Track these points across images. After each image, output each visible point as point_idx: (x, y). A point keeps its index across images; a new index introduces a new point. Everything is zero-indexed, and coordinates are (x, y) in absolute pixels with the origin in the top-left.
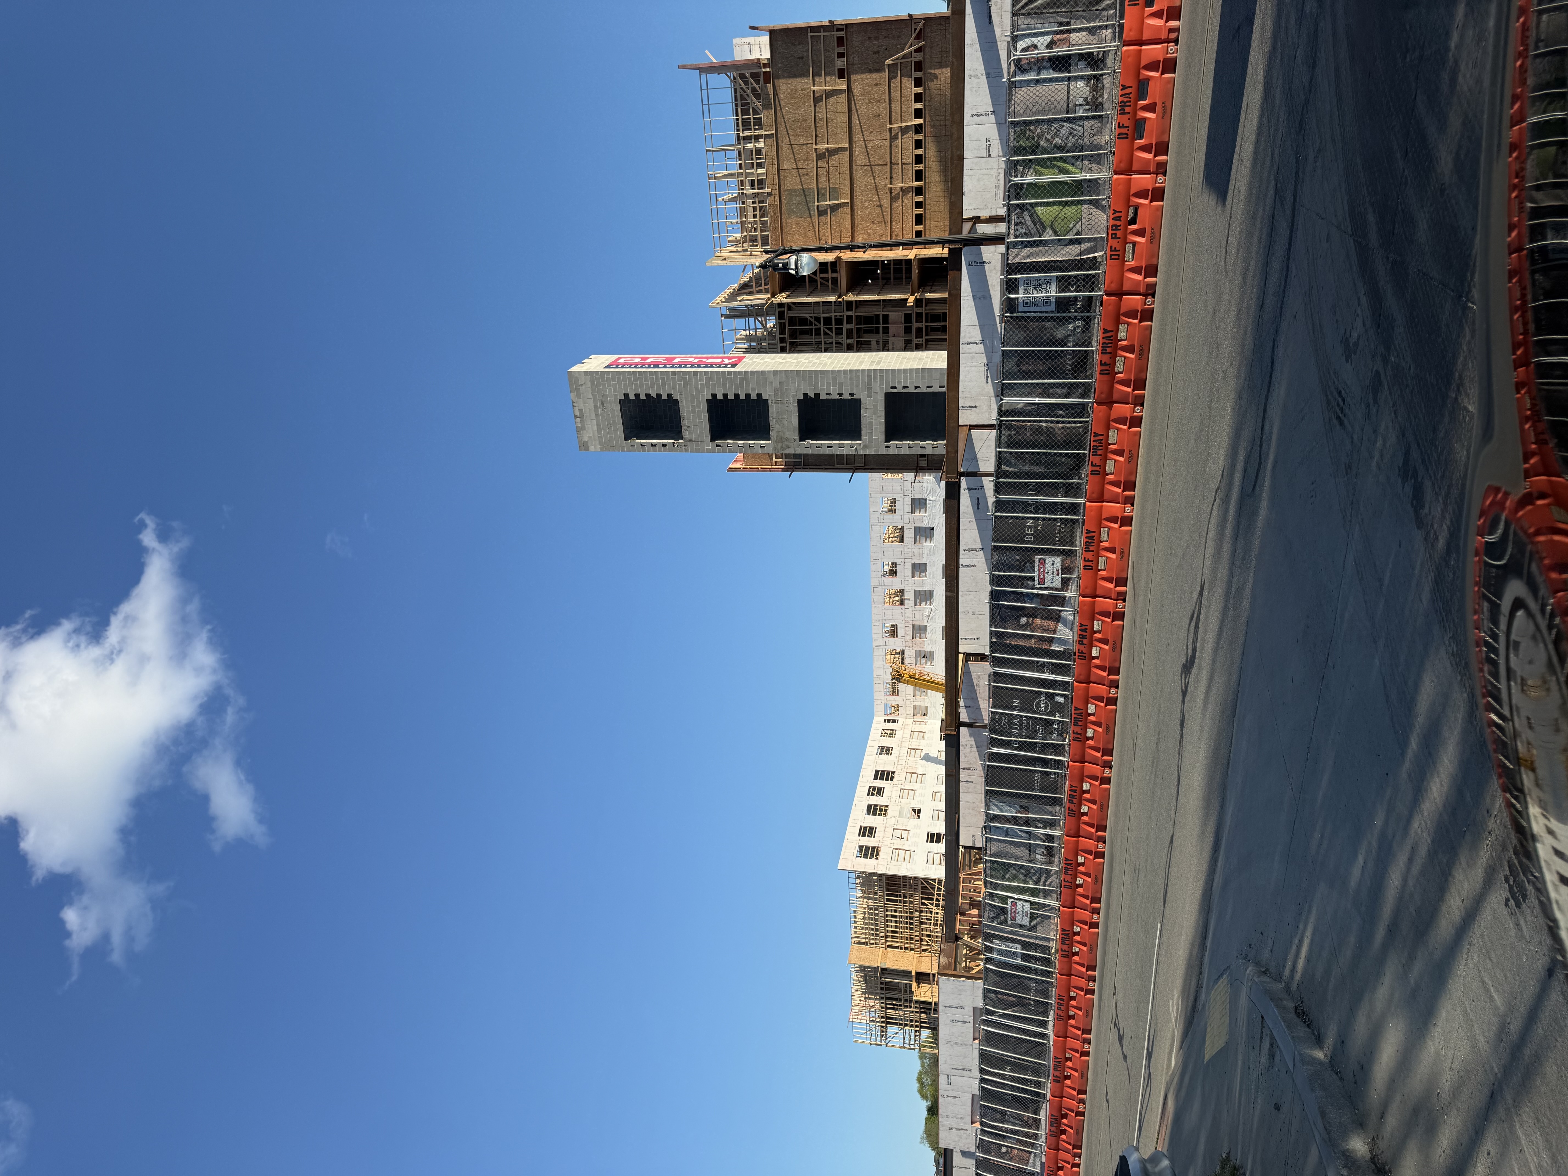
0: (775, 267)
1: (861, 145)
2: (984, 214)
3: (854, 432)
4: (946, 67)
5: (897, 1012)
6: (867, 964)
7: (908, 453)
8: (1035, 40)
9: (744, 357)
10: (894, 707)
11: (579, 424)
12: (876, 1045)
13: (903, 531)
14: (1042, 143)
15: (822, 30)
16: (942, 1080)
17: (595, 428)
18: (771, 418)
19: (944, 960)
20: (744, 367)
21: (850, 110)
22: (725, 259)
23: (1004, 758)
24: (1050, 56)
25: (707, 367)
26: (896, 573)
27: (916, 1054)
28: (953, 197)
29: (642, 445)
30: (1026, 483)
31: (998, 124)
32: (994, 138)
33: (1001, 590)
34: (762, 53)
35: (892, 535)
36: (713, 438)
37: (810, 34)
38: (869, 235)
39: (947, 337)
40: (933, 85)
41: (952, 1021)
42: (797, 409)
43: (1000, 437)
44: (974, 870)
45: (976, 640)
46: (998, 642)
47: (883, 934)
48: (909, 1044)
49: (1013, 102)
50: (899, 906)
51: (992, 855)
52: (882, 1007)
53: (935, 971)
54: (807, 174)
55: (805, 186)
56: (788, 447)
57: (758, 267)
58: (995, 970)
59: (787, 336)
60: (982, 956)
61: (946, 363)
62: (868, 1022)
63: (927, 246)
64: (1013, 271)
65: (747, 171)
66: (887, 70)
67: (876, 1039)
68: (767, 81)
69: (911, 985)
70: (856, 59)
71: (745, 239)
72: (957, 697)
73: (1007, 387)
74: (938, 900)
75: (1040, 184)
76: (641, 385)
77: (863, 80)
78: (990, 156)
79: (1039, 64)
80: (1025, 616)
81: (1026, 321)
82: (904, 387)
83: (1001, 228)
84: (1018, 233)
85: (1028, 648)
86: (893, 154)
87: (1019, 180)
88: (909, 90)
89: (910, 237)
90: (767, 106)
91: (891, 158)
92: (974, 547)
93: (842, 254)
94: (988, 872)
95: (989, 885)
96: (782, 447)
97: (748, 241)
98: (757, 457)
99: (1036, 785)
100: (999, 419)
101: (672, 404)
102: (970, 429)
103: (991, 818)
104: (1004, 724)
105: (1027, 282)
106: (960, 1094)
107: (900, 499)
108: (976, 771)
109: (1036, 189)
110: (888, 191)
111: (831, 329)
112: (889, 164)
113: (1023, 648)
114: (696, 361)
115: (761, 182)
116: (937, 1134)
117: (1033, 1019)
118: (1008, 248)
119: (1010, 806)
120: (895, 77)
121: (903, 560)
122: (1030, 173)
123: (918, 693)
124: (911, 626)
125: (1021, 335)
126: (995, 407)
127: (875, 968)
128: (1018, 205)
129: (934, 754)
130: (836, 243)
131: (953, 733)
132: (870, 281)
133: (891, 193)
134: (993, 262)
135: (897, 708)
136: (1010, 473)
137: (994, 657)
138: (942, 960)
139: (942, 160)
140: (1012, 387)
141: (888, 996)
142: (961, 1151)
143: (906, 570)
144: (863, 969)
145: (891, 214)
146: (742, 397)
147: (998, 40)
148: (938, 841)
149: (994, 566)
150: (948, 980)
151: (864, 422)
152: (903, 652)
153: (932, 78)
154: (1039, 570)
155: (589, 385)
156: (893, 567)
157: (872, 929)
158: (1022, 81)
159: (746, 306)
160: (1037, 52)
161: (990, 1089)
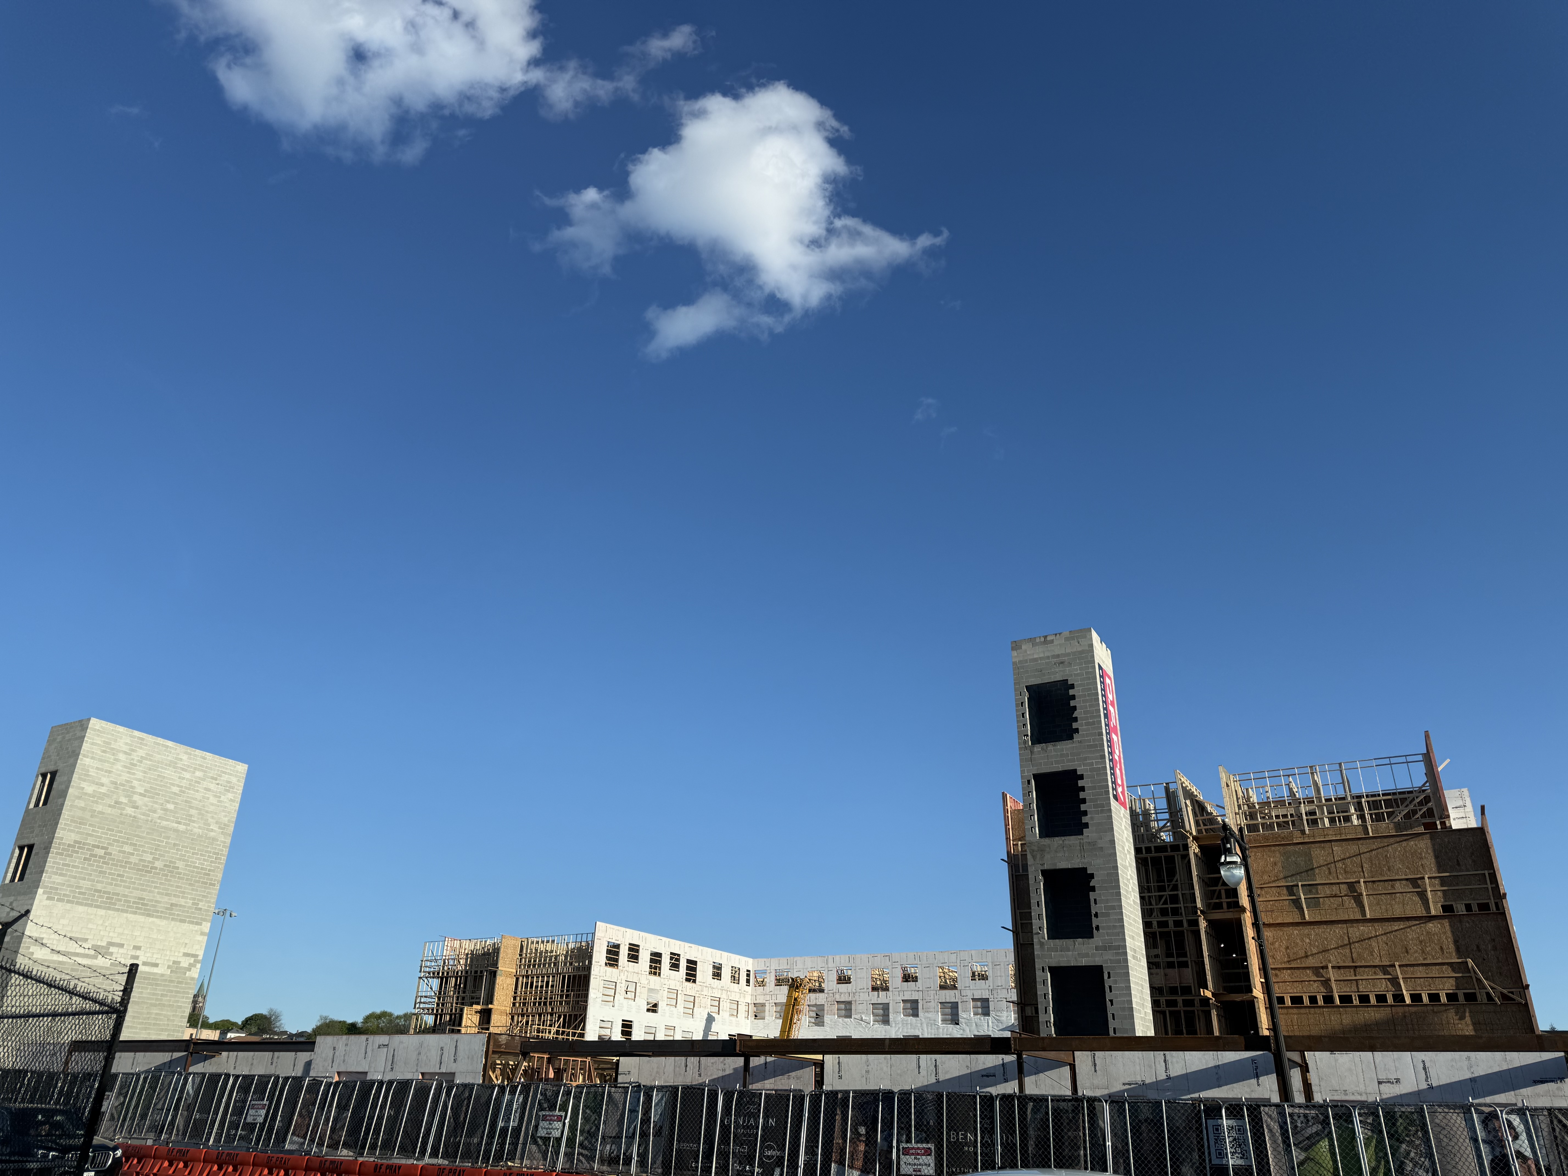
0: (1226, 840)
1: (1371, 933)
2: (1313, 1077)
3: (1055, 933)
4: (1475, 1030)
5: (452, 989)
6: (501, 955)
7: (1038, 993)
8: (1523, 1136)
9: (1126, 808)
10: (763, 982)
11: (1038, 640)
12: (421, 967)
13: (952, 989)
14: (1404, 1146)
15: (1494, 886)
16: (383, 1039)
17: (1036, 656)
18: (1063, 838)
19: (503, 1039)
20: (1116, 808)
21: (1408, 919)
22: (1228, 786)
23: (713, 1108)
24: (1508, 1156)
25: (1111, 769)
26: (907, 981)
27: (410, 1010)
28: (1327, 1039)
29: (1022, 703)
30: (1015, 1132)
31: (1419, 1093)
32: (1401, 1088)
33: (894, 1104)
34: (1457, 820)
35: (947, 977)
36: (1035, 776)
37: (1486, 872)
38: (1272, 944)
39: (1170, 1036)
40: (1451, 1014)
41: (442, 1049)
42: (1077, 866)
43: (1064, 1100)
44: (594, 1074)
45: (838, 1075)
46: (837, 1100)
47: (530, 973)
48: (420, 1003)
49: (1446, 1110)
50: (558, 990)
51: (609, 1093)
52: (457, 972)
53: (492, 1030)
54: (1330, 873)
55: (1317, 871)
56: (1034, 857)
57: (1223, 821)
58: (492, 1097)
59: (1154, 854)
60: (506, 1083)
61: (1141, 1035)
62: (444, 958)
63: (1268, 1010)
64: (1252, 1113)
65: (1325, 808)
66: (1460, 960)
67: (426, 967)
68: (1427, 826)
69: (478, 1004)
70: (1467, 925)
71: (1251, 806)
72: (776, 1053)
73: (1120, 1107)
74: (563, 1032)
75: (1355, 1144)
76: (1084, 701)
77: (1445, 933)
78: (1380, 1083)
79: (1496, 1142)
80: (867, 1132)
81: (1197, 1128)
82: (1110, 987)
83: (1299, 1098)
84: (1296, 1118)
85: (832, 1135)
86: (1367, 970)
87: (1357, 1119)
88: (1441, 987)
89: (1277, 991)
90: (1398, 826)
91: (1361, 967)
92: (940, 1071)
93: (1248, 914)
94: (593, 1090)
95: (578, 1090)
96: (1033, 851)
97: (1251, 810)
98: (1021, 824)
99: (685, 1146)
100: (1084, 1098)
101: (1068, 733)
102: (1070, 1064)
103: (648, 1091)
104: (748, 1108)
105: (1241, 1130)
106: (368, 1059)
107: (987, 985)
108: (697, 1075)
109: (1348, 1138)
110: (1324, 964)
111: (1165, 903)
112: (1354, 964)
113: (832, 1129)
114: (1116, 757)
115: (1314, 822)
116: (329, 1034)
117: (441, 1140)
118: (1277, 1106)
119: (661, 1114)
120: (1454, 970)
121: (921, 989)
122: (1366, 1131)
123: (779, 1008)
124: (850, 999)
125: (1180, 1123)
126: (1098, 1093)
127: (497, 964)
128: (1328, 1117)
129: (715, 1027)
130: (1260, 907)
131: (738, 1048)
132: (1222, 946)
133: (1323, 968)
134: (1260, 1088)
135: (762, 984)
136: (1025, 1113)
137: (821, 1095)
138: (504, 1037)
139: (1366, 1027)
140: (1121, 1114)
141: (469, 978)
142: (311, 1061)
143: (910, 993)
144: (496, 950)
145: (1298, 968)
146: (1083, 807)
147: (1517, 1092)
148: (624, 1033)
149: (920, 1094)
150: (483, 1045)
151: (1069, 942)
152: (822, 991)
153: (1460, 1014)
154: (918, 1148)
155: (1080, 649)
156: (913, 978)
157: (535, 961)
158: (1473, 1121)
159: (1181, 809)
160: (1510, 1139)
161: (371, 1092)
